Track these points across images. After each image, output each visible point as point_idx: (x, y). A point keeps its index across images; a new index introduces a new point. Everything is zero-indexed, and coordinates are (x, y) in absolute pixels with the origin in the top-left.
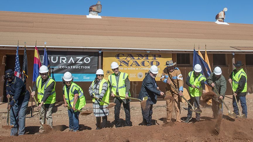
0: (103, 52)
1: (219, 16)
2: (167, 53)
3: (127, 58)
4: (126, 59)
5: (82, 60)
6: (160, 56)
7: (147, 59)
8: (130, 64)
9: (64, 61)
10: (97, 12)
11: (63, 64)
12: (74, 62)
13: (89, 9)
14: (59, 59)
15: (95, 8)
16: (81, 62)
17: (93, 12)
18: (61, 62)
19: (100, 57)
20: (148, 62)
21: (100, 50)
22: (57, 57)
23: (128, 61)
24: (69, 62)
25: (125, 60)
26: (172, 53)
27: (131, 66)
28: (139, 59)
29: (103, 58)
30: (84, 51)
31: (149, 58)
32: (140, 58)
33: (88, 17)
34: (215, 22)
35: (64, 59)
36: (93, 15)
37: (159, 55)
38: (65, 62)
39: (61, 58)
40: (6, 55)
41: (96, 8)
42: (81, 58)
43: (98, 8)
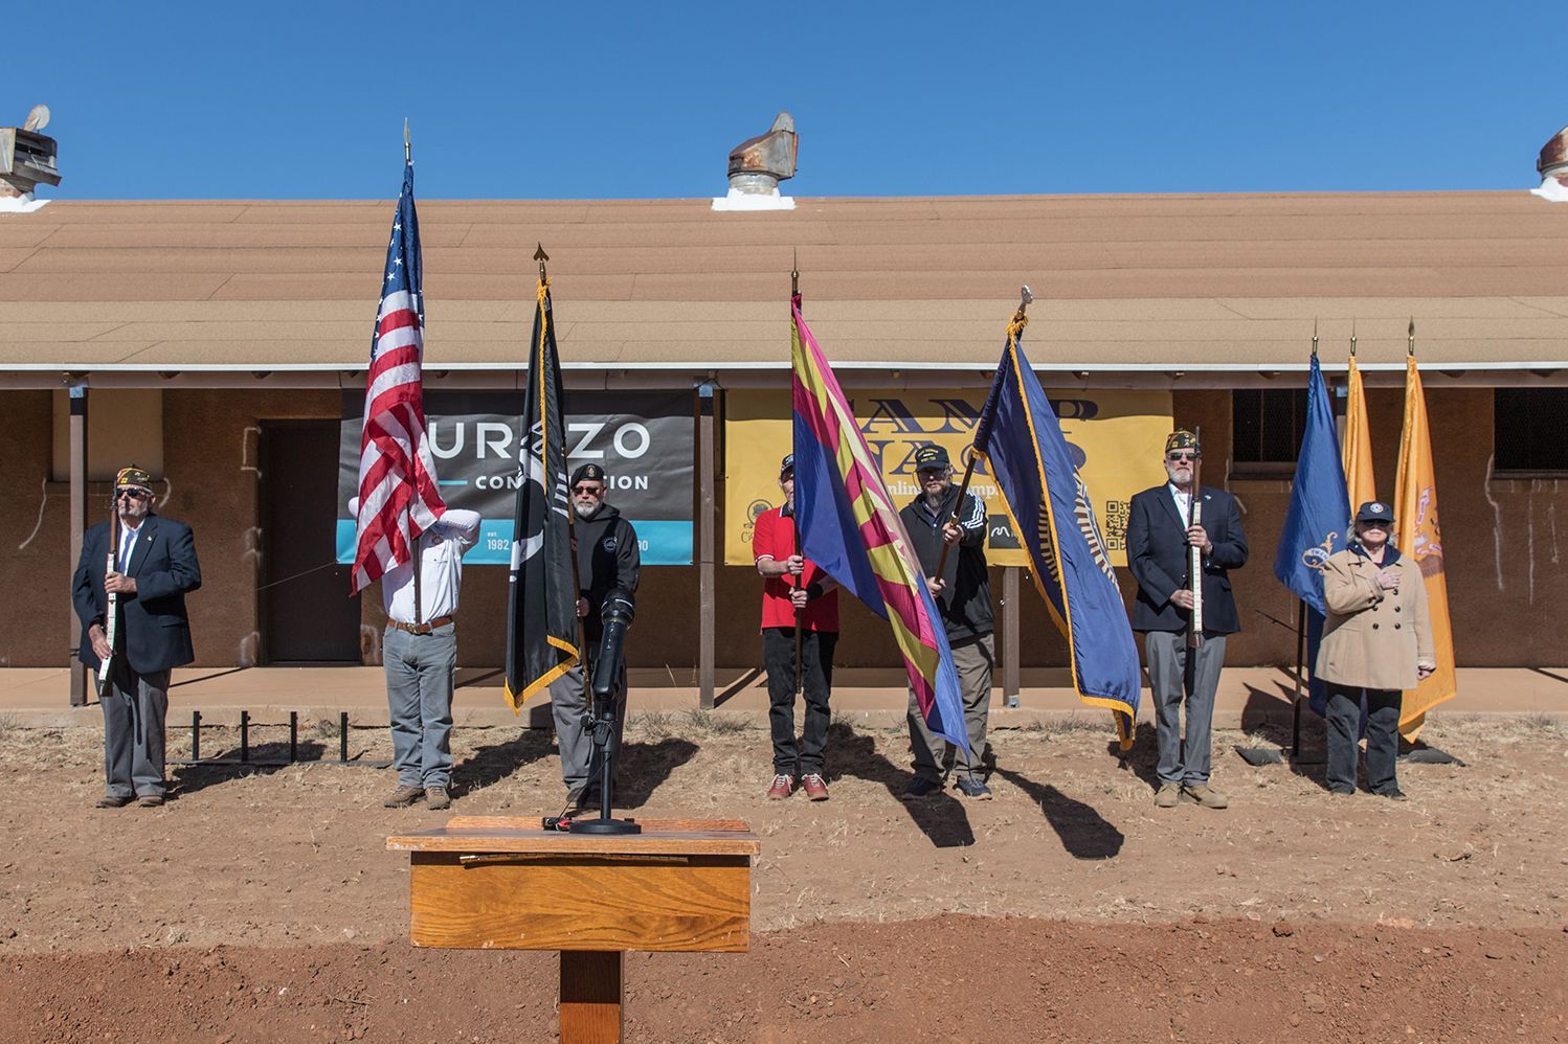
0: (723, 392)
2: (1138, 386)
3: (873, 427)
4: (866, 429)
5: (603, 440)
6: (1088, 411)
8: (889, 464)
9: (499, 448)
10: (768, 173)
11: (494, 465)
13: (728, 161)
14: (470, 435)
15: (757, 154)
16: (598, 454)
17: (745, 177)
18: (481, 454)
19: (707, 422)
21: (708, 375)
22: (460, 427)
23: (881, 444)
26: (1175, 392)
28: (948, 429)
29: (728, 423)
30: (612, 387)
32: (955, 422)
33: (719, 205)
35: (500, 436)
36: (747, 192)
37: (1083, 402)
38: (505, 455)
39: (482, 428)
40: (262, 423)
41: (766, 152)
42: (592, 428)
43: (773, 152)
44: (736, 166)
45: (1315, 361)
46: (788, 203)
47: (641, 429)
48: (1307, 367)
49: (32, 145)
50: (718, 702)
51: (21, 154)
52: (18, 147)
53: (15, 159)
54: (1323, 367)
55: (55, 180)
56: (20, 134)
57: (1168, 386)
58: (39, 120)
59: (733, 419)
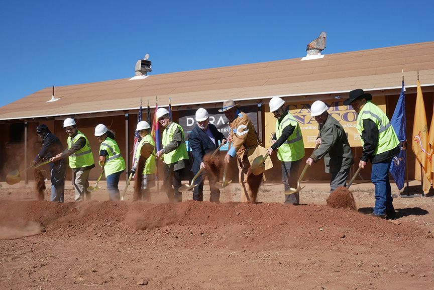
0: (264, 105)
3: (302, 111)
4: (300, 112)
7: (337, 110)
8: (306, 121)
10: (317, 49)
12: (224, 123)
13: (306, 47)
15: (312, 44)
17: (311, 51)
19: (260, 113)
20: (339, 114)
21: (259, 101)
23: (304, 116)
25: (299, 115)
27: (309, 123)
31: (339, 107)
33: (304, 59)
35: (212, 120)
36: (312, 54)
41: (315, 43)
43: (318, 43)
44: (309, 48)
46: (323, 56)
49: (145, 64)
51: (143, 66)
52: (142, 64)
53: (141, 67)
55: (150, 71)
56: (142, 61)
58: (147, 58)
59: (266, 112)
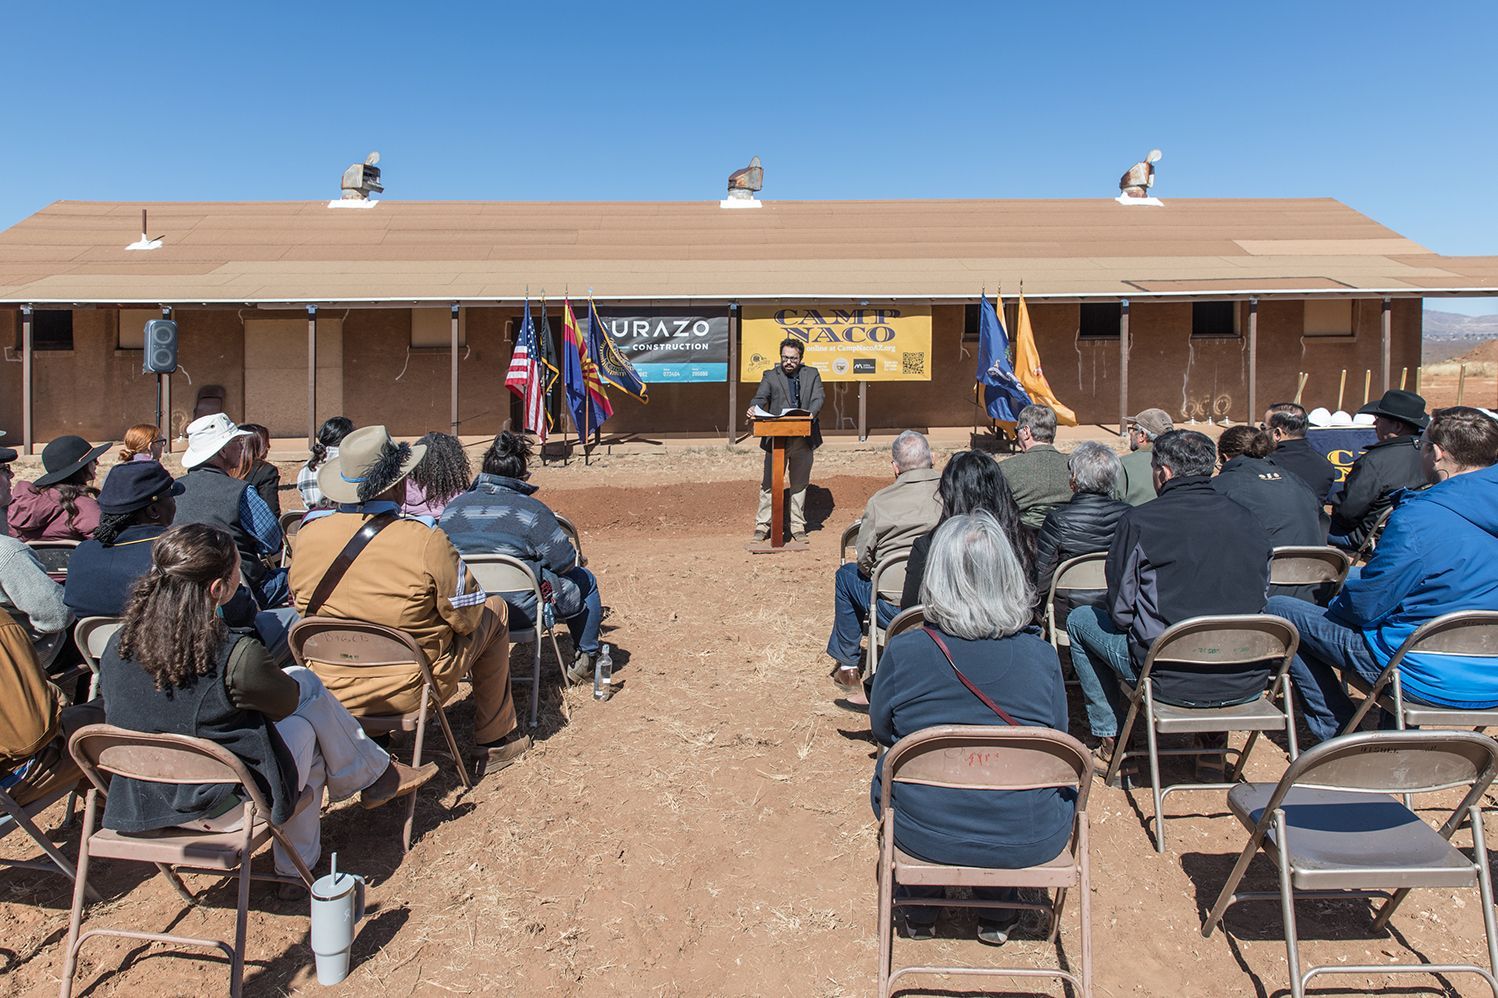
0: (740, 307)
1: (1129, 179)
2: (917, 304)
3: (805, 321)
4: (802, 323)
5: (688, 328)
6: (896, 314)
7: (861, 322)
8: (812, 338)
9: (643, 332)
10: (748, 189)
11: (640, 339)
12: (667, 335)
13: (728, 182)
14: (631, 326)
15: (743, 179)
16: (686, 334)
17: (737, 191)
18: (635, 335)
19: (734, 320)
20: (863, 330)
21: (733, 301)
22: (626, 323)
23: (808, 329)
24: (656, 335)
25: (801, 327)
26: (932, 306)
27: (816, 340)
28: (837, 322)
29: (743, 321)
30: (692, 305)
31: (865, 319)
32: (840, 319)
33: (725, 204)
34: (1117, 199)
35: (644, 327)
36: (738, 198)
37: (895, 311)
38: (646, 335)
39: (636, 323)
40: (513, 319)
41: (747, 178)
42: (684, 323)
43: (751, 178)
44: (732, 184)
45: (983, 295)
46: (758, 204)
47: (703, 323)
48: (981, 296)
49: (371, 172)
50: (737, 442)
51: (366, 178)
52: (365, 174)
53: (364, 180)
54: (986, 296)
55: (380, 190)
56: (365, 167)
57: (930, 303)
58: (374, 160)
59: (745, 319)
